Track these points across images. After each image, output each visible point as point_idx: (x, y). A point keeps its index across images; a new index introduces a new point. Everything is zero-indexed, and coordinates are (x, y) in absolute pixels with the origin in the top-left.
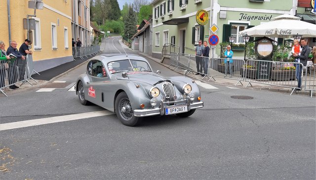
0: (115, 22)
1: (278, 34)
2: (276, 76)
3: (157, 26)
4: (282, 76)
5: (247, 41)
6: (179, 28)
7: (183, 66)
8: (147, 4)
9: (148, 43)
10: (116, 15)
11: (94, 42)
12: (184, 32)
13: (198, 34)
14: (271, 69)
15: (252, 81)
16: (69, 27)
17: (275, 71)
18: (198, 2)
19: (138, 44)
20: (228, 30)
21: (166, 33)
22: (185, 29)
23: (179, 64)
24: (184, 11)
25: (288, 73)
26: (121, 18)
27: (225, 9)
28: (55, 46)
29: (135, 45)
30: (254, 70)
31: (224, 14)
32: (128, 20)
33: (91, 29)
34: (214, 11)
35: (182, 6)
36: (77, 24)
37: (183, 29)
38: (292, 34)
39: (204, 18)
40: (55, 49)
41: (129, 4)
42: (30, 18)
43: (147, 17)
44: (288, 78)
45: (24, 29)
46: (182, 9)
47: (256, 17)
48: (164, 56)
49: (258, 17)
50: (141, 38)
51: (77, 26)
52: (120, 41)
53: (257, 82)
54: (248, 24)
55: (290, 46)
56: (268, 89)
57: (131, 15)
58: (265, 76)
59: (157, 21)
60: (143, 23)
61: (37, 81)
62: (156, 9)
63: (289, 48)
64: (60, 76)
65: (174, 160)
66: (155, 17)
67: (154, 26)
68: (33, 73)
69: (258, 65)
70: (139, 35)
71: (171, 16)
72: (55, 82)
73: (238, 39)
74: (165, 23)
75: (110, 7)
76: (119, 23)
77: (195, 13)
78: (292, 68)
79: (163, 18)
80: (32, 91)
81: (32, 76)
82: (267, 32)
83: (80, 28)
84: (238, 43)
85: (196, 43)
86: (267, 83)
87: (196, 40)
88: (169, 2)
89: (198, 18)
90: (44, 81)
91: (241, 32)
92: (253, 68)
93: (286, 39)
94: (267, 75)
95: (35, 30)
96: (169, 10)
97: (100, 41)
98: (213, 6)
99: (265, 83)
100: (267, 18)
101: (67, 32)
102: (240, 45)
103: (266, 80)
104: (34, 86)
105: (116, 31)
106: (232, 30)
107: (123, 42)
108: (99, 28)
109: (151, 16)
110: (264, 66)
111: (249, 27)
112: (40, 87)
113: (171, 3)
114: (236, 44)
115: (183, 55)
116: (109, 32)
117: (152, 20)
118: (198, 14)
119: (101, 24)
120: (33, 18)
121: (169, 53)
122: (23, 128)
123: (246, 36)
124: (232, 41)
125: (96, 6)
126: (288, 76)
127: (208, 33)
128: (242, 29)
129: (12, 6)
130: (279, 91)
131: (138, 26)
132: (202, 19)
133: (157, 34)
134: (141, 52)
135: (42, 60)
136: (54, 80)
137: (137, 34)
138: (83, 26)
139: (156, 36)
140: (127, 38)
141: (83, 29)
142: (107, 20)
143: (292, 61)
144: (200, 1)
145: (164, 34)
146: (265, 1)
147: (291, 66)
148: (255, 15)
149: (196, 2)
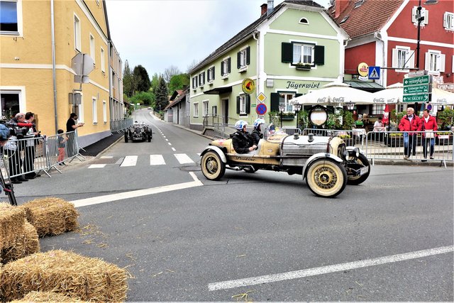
0: (145, 93)
1: (331, 102)
3: (196, 96)
5: (299, 109)
6: (221, 97)
9: (184, 114)
12: (227, 101)
13: (243, 103)
16: (107, 101)
18: (242, 70)
19: (172, 116)
20: (276, 99)
21: (206, 103)
22: (228, 98)
24: (226, 80)
26: (151, 89)
27: (272, 77)
28: (96, 120)
29: (169, 117)
31: (271, 83)
32: (159, 91)
34: (260, 80)
35: (224, 75)
36: (112, 97)
37: (226, 98)
38: (345, 101)
39: (251, 87)
40: (96, 124)
46: (224, 77)
47: (304, 85)
48: (206, 127)
49: (306, 85)
50: (175, 110)
51: (111, 99)
52: (151, 112)
54: (296, 92)
59: (195, 91)
60: (176, 93)
62: (193, 79)
66: (193, 87)
67: (191, 96)
70: (174, 106)
71: (211, 85)
72: (102, 158)
73: (287, 107)
74: (206, 93)
75: (140, 78)
76: (149, 94)
77: (239, 82)
79: (202, 88)
80: (84, 168)
82: (319, 100)
83: (114, 101)
84: (286, 112)
85: (241, 113)
87: (241, 109)
88: (208, 71)
89: (244, 86)
90: (91, 157)
91: (290, 101)
96: (208, 80)
98: (259, 74)
100: (315, 86)
101: (106, 105)
102: (289, 114)
105: (146, 103)
106: (280, 99)
107: (154, 114)
108: (129, 100)
109: (188, 86)
111: (298, 95)
113: (211, 73)
115: (227, 126)
116: (138, 104)
117: (189, 90)
118: (244, 83)
119: (130, 96)
121: (211, 124)
123: (298, 104)
124: (283, 110)
127: (255, 102)
128: (290, 97)
132: (248, 88)
133: (196, 104)
134: (175, 124)
136: (100, 156)
137: (171, 105)
138: (117, 98)
139: (194, 106)
140: (160, 107)
141: (117, 102)
142: (137, 92)
143: (347, 129)
144: (245, 69)
145: (203, 105)
146: (312, 68)
147: (345, 135)
148: (303, 83)
149: (241, 70)
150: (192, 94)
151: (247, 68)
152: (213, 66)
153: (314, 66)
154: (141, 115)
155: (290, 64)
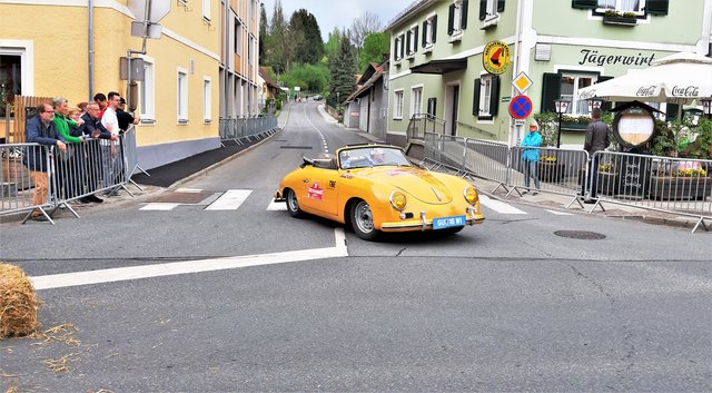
0: (312, 67)
1: (669, 95)
2: (659, 189)
3: (398, 76)
4: (673, 189)
6: (445, 80)
7: (451, 163)
8: (381, 30)
9: (378, 111)
10: (314, 54)
11: (266, 110)
12: (456, 89)
13: (487, 93)
14: (649, 173)
15: (604, 199)
16: (214, 77)
17: (657, 178)
18: (489, 24)
19: (357, 114)
20: (554, 86)
21: (418, 91)
22: (459, 82)
23: (443, 159)
24: (457, 43)
25: (687, 183)
26: (325, 59)
27: (549, 40)
28: (184, 116)
29: (351, 117)
30: (609, 174)
31: (545, 52)
32: (338, 64)
33: (260, 82)
34: (523, 44)
35: (455, 33)
36: (232, 70)
37: (455, 83)
38: (699, 96)
39: (501, 59)
40: (183, 122)
41: (341, 31)
42: (134, 56)
43: (379, 59)
44: (686, 194)
45: (121, 78)
46: (453, 39)
47: (618, 59)
48: (412, 141)
49: (622, 59)
50: (364, 103)
51: (230, 74)
52: (322, 106)
53: (615, 201)
54: (599, 73)
55: (695, 123)
56: (640, 218)
57: (346, 52)
58: (634, 188)
59: (399, 66)
60: (371, 70)
61: (142, 187)
62: (397, 40)
63: (691, 127)
64: (191, 179)
65: (417, 365)
66: (396, 57)
67: (391, 77)
68: (135, 171)
69: (619, 164)
70: (362, 95)
71: (428, 54)
72: (180, 190)
73: (575, 105)
74: (416, 70)
75: (302, 35)
76: (321, 70)
77: (481, 49)
78: (695, 173)
79: (411, 60)
80: (131, 208)
81: (134, 177)
83: (237, 78)
84: (575, 115)
85: (481, 114)
86: (639, 204)
87: (482, 106)
88: (425, 24)
89: (488, 59)
90: (156, 188)
91: (584, 89)
92: (607, 170)
93: (685, 107)
94: (638, 185)
95: (143, 80)
96: (424, 43)
97: (279, 108)
98: (520, 32)
99: (633, 203)
100: (644, 60)
101: (209, 86)
102: (581, 119)
103: (637, 197)
104: (136, 198)
105: (312, 87)
106: (563, 86)
107: (326, 110)
108: (278, 80)
109: (387, 56)
110: (633, 166)
111: (602, 79)
112: (149, 201)
113: (429, 28)
114: (570, 116)
115: (453, 139)
116: (297, 89)
117: (389, 63)
118: (487, 51)
119: (281, 71)
120: (140, 56)
121: (421, 135)
122: (107, 283)
123: (595, 99)
124: (563, 110)
125: (272, 33)
126: (687, 189)
127: (508, 92)
128: (585, 83)
129: (97, 32)
130: (665, 222)
131: (360, 76)
132: (495, 61)
133: (400, 94)
134: (362, 131)
135: (156, 143)
136: (177, 187)
137: (356, 93)
138: (244, 75)
139: (395, 97)
140: (335, 102)
141: (244, 82)
142: (295, 64)
143: (699, 157)
144: (493, 22)
145: (412, 94)
146: (639, 21)
147: (695, 168)
148: (616, 54)
149: (486, 24)
150: (393, 74)
151: (499, 19)
152: (433, 14)
153: (644, 17)
154: (300, 111)
155: (590, 12)
